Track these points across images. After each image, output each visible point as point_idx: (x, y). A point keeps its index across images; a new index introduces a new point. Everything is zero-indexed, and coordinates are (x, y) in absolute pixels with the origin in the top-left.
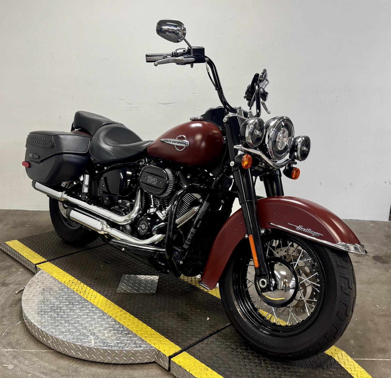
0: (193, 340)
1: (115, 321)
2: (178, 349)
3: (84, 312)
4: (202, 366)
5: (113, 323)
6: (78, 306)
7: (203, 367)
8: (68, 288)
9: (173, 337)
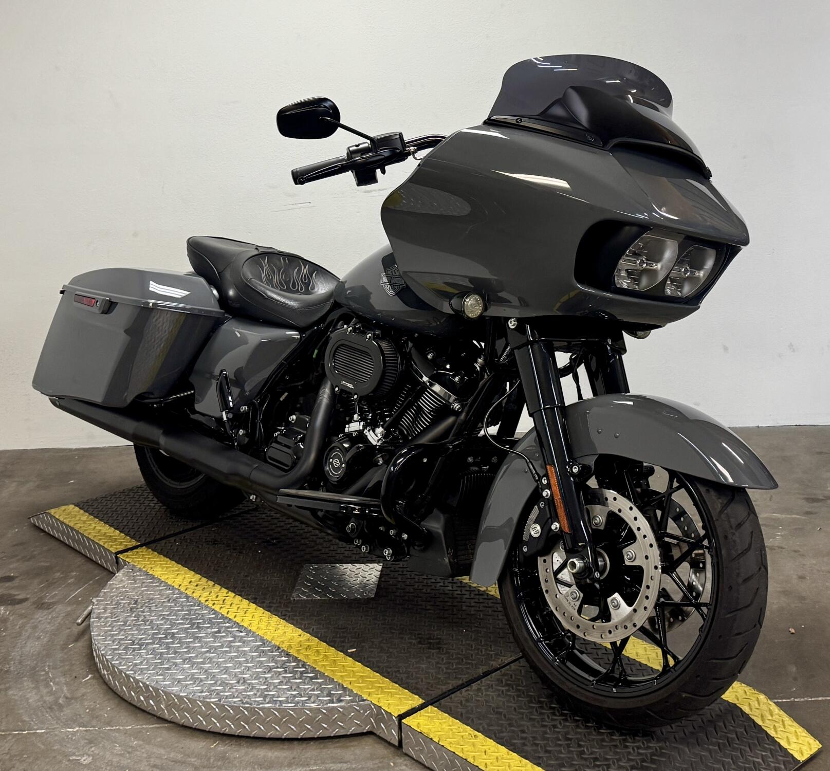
0: (449, 683)
1: (288, 655)
2: (417, 701)
3: (222, 641)
4: (465, 731)
5: (284, 658)
6: (209, 630)
7: (467, 732)
8: (187, 597)
9: (407, 681)
